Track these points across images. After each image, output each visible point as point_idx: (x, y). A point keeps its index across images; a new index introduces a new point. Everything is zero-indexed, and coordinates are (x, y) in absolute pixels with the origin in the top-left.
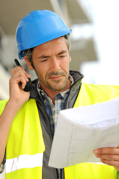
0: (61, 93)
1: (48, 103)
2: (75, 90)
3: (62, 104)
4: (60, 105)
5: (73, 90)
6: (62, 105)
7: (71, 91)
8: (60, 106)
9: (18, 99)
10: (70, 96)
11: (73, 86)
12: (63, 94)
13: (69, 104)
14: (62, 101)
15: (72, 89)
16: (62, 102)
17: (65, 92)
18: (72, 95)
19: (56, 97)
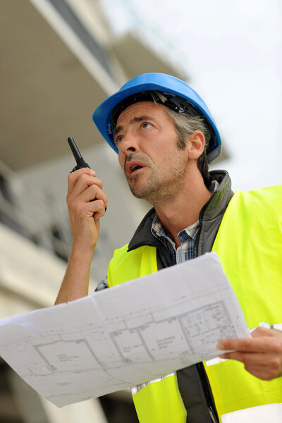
0: (186, 229)
2: (213, 217)
3: (189, 249)
4: (186, 253)
5: (208, 218)
6: (189, 252)
7: (204, 223)
8: (186, 256)
10: (202, 232)
11: (206, 212)
12: (189, 231)
14: (189, 245)
15: (204, 217)
16: (189, 247)
17: (194, 225)
18: (209, 228)
19: (181, 238)
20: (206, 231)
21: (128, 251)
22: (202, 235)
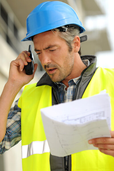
0: (74, 79)
1: (63, 89)
2: (87, 76)
3: (74, 89)
4: (72, 91)
6: (74, 91)
7: (83, 77)
9: (14, 80)
10: (81, 82)
11: (85, 72)
12: (75, 80)
13: (80, 90)
14: (74, 87)
15: (84, 75)
17: (78, 78)
18: (84, 81)
19: (70, 83)
20: (83, 82)
21: (36, 86)
22: (80, 83)
